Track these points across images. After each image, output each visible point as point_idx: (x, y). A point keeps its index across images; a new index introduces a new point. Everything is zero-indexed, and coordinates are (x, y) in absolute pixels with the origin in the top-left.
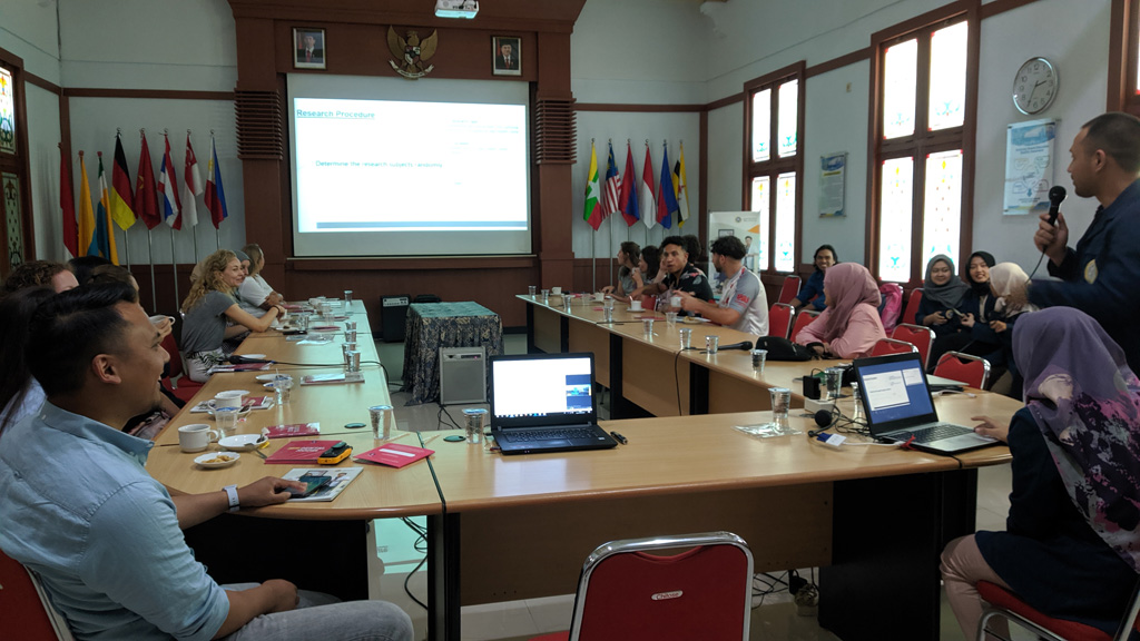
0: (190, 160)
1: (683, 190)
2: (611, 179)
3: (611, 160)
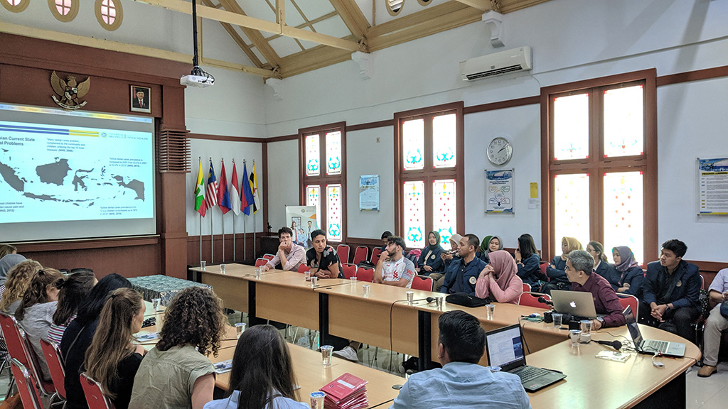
1: (256, 191)
2: (212, 184)
3: (211, 171)
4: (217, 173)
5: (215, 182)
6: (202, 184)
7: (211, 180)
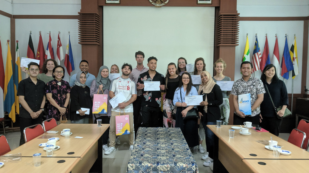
0: (59, 45)
1: (296, 60)
2: (256, 54)
3: (256, 44)
4: (261, 46)
5: (259, 53)
6: (247, 54)
7: (256, 50)
